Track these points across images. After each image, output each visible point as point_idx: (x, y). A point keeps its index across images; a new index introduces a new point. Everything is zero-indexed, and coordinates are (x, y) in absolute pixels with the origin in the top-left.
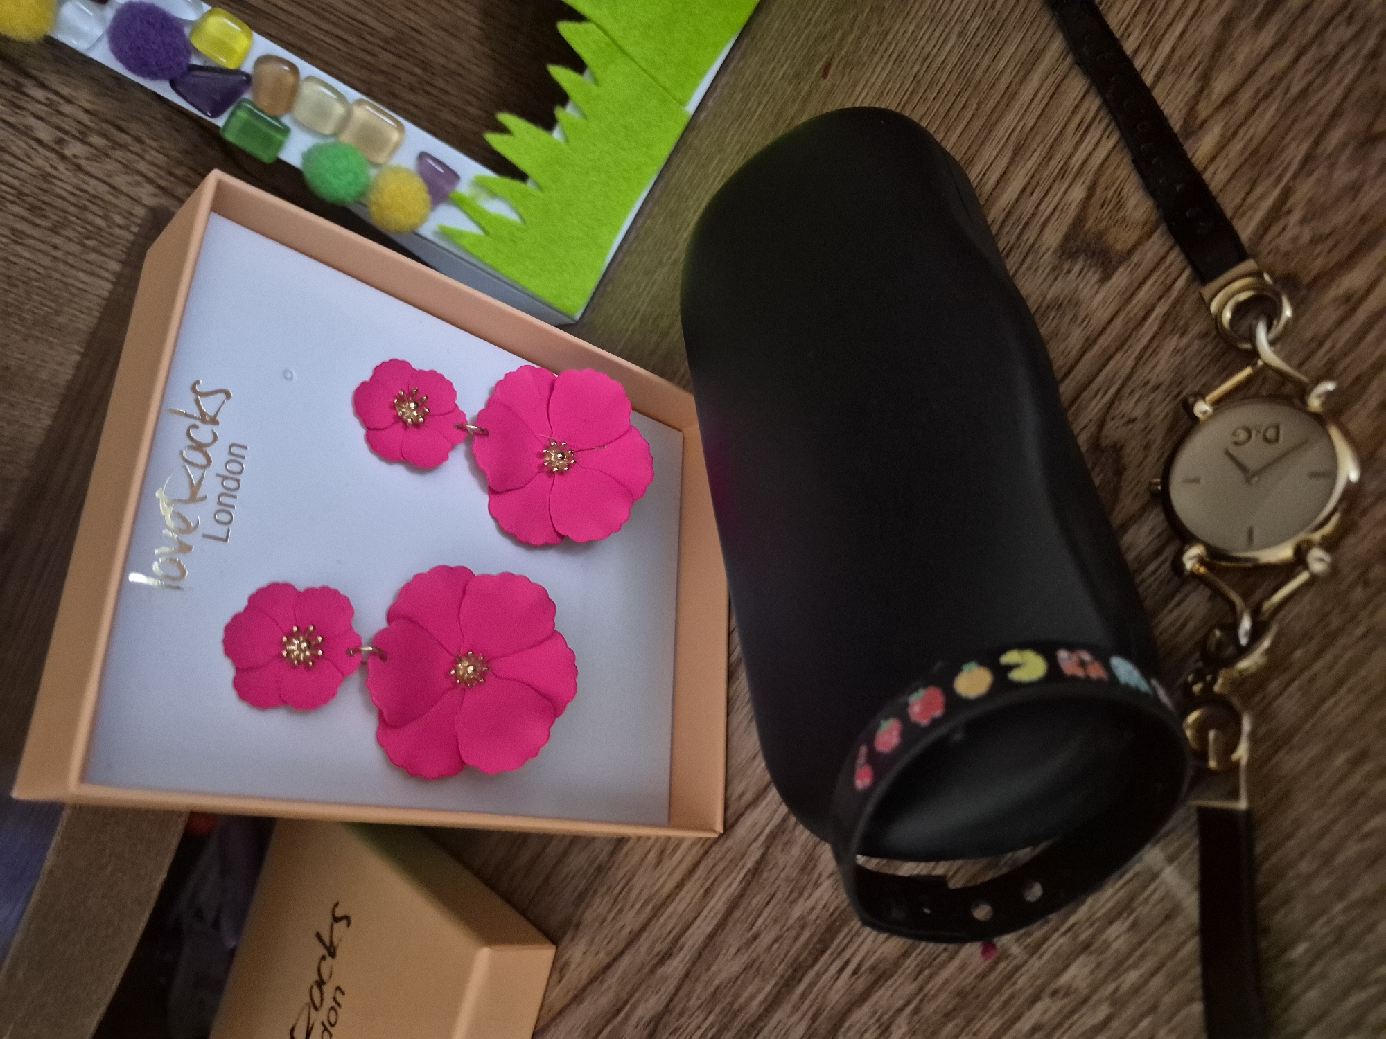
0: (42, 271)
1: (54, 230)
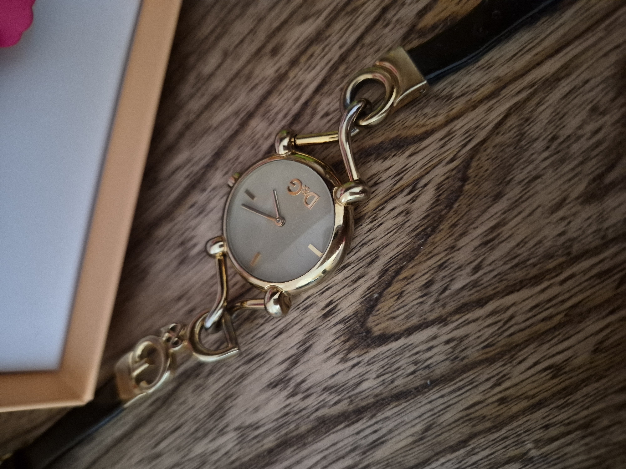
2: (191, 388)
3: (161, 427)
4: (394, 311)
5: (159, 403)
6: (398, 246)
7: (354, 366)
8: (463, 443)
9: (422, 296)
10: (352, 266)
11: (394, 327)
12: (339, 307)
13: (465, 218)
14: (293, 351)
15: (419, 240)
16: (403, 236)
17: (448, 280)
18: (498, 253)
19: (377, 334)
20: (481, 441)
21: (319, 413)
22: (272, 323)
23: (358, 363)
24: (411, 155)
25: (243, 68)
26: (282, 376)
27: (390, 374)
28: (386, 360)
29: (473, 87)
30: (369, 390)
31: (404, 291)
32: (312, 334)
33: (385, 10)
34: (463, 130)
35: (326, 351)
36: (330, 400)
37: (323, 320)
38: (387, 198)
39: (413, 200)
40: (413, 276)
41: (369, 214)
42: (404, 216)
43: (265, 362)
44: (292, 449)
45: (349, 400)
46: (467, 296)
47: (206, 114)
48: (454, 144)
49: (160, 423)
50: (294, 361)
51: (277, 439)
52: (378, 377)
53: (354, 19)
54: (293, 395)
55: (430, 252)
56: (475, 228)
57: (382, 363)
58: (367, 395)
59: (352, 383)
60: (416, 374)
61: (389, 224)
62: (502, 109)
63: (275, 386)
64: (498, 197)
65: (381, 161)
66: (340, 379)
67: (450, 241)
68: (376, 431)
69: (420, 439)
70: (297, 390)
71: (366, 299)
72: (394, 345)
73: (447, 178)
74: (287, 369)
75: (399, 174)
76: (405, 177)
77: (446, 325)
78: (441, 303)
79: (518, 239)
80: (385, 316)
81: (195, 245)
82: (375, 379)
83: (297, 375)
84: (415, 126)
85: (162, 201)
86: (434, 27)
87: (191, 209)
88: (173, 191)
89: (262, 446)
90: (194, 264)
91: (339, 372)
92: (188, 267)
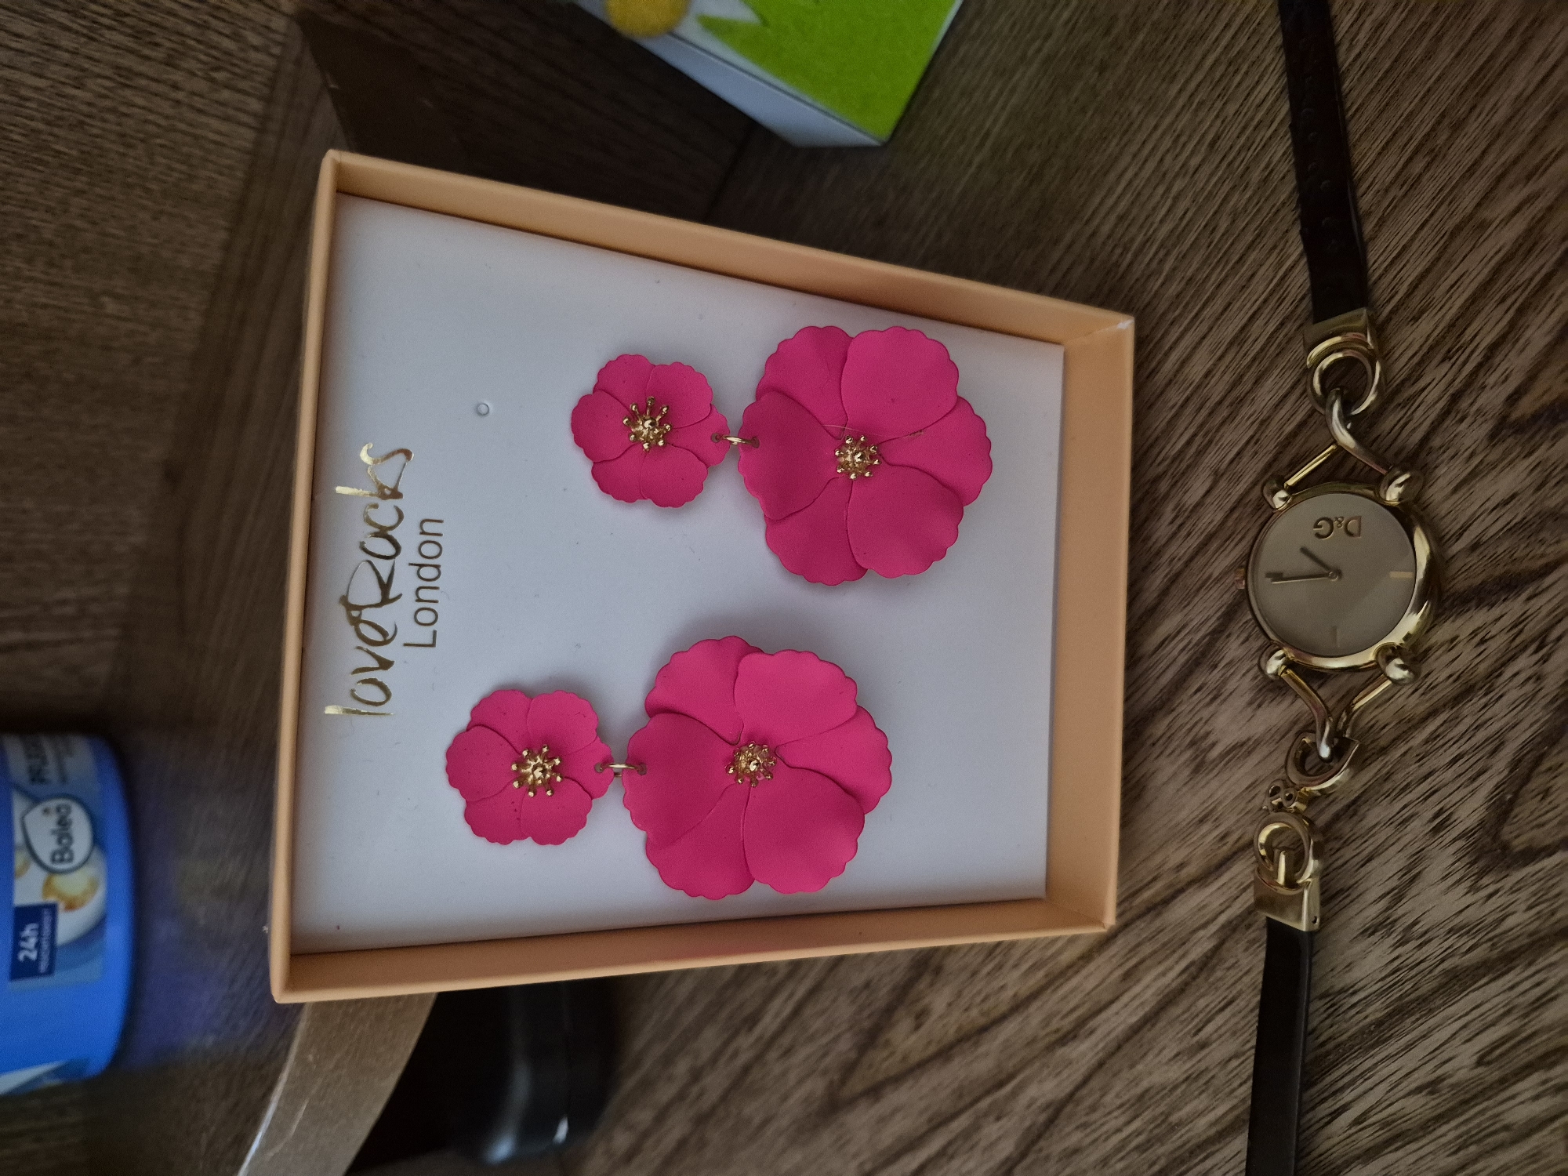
0: (162, 122)
1: (169, 63)
2: (1243, 944)
3: (1202, 1003)
4: (1540, 816)
5: (1193, 969)
6: (1531, 725)
7: (1490, 896)
10: (1466, 758)
11: (1542, 837)
12: (1454, 817)
14: (1394, 882)
15: (1562, 715)
16: (1537, 711)
19: (1517, 849)
21: (1446, 965)
22: (1354, 845)
23: (1496, 892)
24: (1529, 599)
25: (1248, 492)
26: (1381, 918)
27: (1548, 903)
28: (1538, 885)
30: (1519, 928)
31: (1551, 787)
32: (1418, 857)
33: (1456, 398)
35: (1444, 878)
36: (1461, 946)
37: (1433, 836)
38: (1505, 659)
39: (1545, 660)
40: (1561, 765)
41: (1480, 684)
42: (1535, 682)
43: (1352, 902)
44: (1413, 1018)
45: (1489, 944)
47: (1201, 560)
49: (1199, 998)
50: (1397, 896)
51: (1387, 1007)
52: (1530, 908)
53: (1409, 413)
54: (1401, 943)
57: (1534, 888)
58: (1516, 935)
59: (1490, 919)
61: (1513, 695)
63: (1373, 933)
65: (1485, 610)
66: (1472, 915)
68: (1538, 984)
70: (1407, 936)
71: (1494, 802)
72: (1549, 863)
74: (1388, 909)
75: (1516, 626)
76: (1526, 630)
80: (1528, 823)
81: (1214, 745)
82: (1524, 911)
83: (1404, 915)
84: (1529, 557)
85: (1150, 683)
86: (1536, 417)
87: (1199, 694)
88: (1164, 671)
89: (1366, 1017)
90: (1215, 772)
91: (1468, 906)
92: (1207, 774)
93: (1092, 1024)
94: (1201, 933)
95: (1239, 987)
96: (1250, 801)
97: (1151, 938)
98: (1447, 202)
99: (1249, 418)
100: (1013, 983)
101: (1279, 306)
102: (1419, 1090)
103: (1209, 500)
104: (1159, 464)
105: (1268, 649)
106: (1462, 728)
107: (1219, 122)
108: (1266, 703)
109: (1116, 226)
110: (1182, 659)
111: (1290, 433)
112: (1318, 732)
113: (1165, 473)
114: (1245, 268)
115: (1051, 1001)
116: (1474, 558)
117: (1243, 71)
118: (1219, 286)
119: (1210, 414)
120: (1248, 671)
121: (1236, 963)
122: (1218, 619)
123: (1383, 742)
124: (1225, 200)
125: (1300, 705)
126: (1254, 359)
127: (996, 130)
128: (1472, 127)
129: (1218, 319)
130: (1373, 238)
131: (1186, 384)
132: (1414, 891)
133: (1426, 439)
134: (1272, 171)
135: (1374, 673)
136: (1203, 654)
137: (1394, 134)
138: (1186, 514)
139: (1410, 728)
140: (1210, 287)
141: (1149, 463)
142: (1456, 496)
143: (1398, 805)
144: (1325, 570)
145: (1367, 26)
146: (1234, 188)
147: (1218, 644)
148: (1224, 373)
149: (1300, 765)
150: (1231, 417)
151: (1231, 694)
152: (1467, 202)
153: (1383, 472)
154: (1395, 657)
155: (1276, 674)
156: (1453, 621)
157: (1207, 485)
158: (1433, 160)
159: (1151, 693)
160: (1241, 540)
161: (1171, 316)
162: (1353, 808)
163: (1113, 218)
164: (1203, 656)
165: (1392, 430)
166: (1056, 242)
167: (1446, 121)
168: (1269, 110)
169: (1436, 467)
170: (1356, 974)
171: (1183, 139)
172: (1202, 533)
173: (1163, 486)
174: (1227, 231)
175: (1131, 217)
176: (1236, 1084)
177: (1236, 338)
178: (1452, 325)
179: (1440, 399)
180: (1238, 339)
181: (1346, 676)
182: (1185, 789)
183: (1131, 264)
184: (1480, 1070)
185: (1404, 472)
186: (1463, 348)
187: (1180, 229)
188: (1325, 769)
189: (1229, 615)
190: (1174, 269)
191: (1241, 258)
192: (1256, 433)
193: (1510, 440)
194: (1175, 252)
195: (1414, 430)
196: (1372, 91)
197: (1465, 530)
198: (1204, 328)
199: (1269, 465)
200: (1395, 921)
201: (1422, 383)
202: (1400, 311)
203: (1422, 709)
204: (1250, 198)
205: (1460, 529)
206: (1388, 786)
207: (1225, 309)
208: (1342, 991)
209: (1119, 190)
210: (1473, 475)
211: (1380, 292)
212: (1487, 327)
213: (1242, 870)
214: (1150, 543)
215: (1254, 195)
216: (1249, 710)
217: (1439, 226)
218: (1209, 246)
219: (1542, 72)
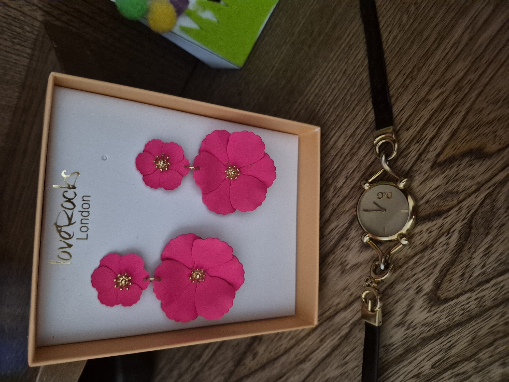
2: (358, 330)
3: (345, 350)
4: (449, 288)
5: (342, 338)
6: (446, 258)
7: (434, 314)
8: (491, 344)
9: (461, 280)
10: (426, 269)
11: (450, 294)
12: (423, 288)
13: (474, 244)
14: (405, 309)
15: (455, 256)
16: (447, 255)
17: (471, 272)
18: (492, 259)
19: (442, 299)
20: (500, 342)
21: (421, 336)
22: (392, 297)
23: (436, 312)
24: (444, 219)
25: (356, 183)
26: (401, 321)
27: (452, 316)
29: (467, 188)
30: (444, 323)
31: (452, 279)
32: (412, 301)
33: (420, 155)
34: (467, 206)
35: (420, 308)
36: (426, 330)
37: (416, 295)
38: (437, 238)
39: (449, 238)
40: (455, 272)
41: (430, 246)
42: (446, 246)
43: (392, 315)
44: (411, 353)
45: (435, 329)
46: (481, 279)
47: (342, 205)
48: (464, 212)
49: (344, 348)
50: (406, 313)
51: (403, 350)
52: (446, 317)
53: (406, 159)
54: (408, 329)
55: (461, 261)
56: (479, 249)
57: (448, 311)
58: (442, 326)
59: (435, 321)
60: (464, 315)
61: (440, 249)
62: (482, 196)
63: (399, 326)
64: (487, 234)
65: (431, 222)
66: (429, 320)
67: (469, 255)
68: (450, 342)
69: (471, 343)
70: (409, 327)
71: (435, 284)
72: (452, 303)
73: (463, 228)
74: (403, 318)
75: (440, 227)
76: (444, 228)
77: (473, 292)
78: (470, 282)
79: (500, 252)
80: (446, 290)
81: (347, 265)
82: (446, 318)
83: (408, 320)
84: (444, 205)
85: (327, 244)
86: (445, 161)
87: (342, 248)
88: (332, 240)
89: (397, 353)
90: (348, 273)
91: (428, 317)
92: (346, 274)
93: (310, 357)
94: (345, 326)
95: (357, 344)
96: (359, 283)
97: (329, 328)
98: (417, 93)
99: (357, 159)
100: (285, 344)
101: (365, 124)
102: (413, 377)
103: (344, 186)
104: (329, 174)
105: (364, 234)
106: (424, 260)
107: (346, 65)
108: (364, 251)
109: (314, 98)
110: (337, 237)
111: (369, 165)
112: (380, 261)
113: (330, 177)
114: (354, 112)
115: (297, 349)
116: (427, 206)
117: (353, 50)
118: (346, 118)
119: (345, 158)
120: (358, 241)
121: (356, 336)
122: (348, 224)
123: (400, 264)
124: (348, 90)
125: (374, 252)
126: (358, 141)
127: (277, 65)
128: (424, 70)
129: (346, 128)
130: (394, 104)
131: (337, 149)
132: (411, 312)
133: (411, 167)
134: (363, 82)
135: (397, 242)
136: (344, 235)
137: (401, 71)
138: (337, 190)
139: (408, 260)
140: (344, 118)
141: (326, 173)
142: (421, 186)
143: (406, 284)
144: (381, 209)
145: (391, 38)
146: (351, 87)
147: (349, 231)
148: (348, 145)
149: (375, 271)
150: (351, 159)
151: (353, 248)
152: (423, 93)
153: (398, 178)
154: (403, 237)
155: (366, 242)
156: (421, 226)
157: (344, 181)
158: (412, 80)
159: (328, 247)
160: (354, 199)
161: (332, 127)
162: (392, 285)
163: (313, 95)
164: (344, 236)
165: (401, 164)
166: (296, 102)
167: (416, 68)
168: (362, 62)
169: (415, 177)
170: (394, 339)
171: (335, 71)
172: (342, 196)
173: (330, 181)
174: (349, 101)
175: (319, 95)
176: (357, 376)
177: (352, 134)
178: (419, 132)
179: (415, 155)
180: (353, 135)
181: (388, 243)
182: (339, 279)
183: (319, 110)
184: (432, 370)
185: (405, 178)
186: (422, 139)
187: (334, 99)
188: (382, 273)
189: (351, 223)
190: (332, 112)
191: (353, 109)
192: (359, 164)
193: (437, 169)
194: (333, 107)
195: (408, 165)
196: (393, 58)
197: (424, 197)
198: (342, 131)
199: (363, 175)
200: (405, 322)
201: (410, 150)
202: (403, 127)
203: (412, 253)
204: (356, 90)
205: (422, 196)
206: (402, 278)
207: (349, 125)
208: (390, 345)
209: (316, 86)
210: (426, 179)
211: (397, 121)
212: (430, 132)
213: (357, 306)
214: (326, 199)
215: (357, 89)
216: (358, 253)
217: (414, 101)
218: (343, 105)
219: (444, 54)
